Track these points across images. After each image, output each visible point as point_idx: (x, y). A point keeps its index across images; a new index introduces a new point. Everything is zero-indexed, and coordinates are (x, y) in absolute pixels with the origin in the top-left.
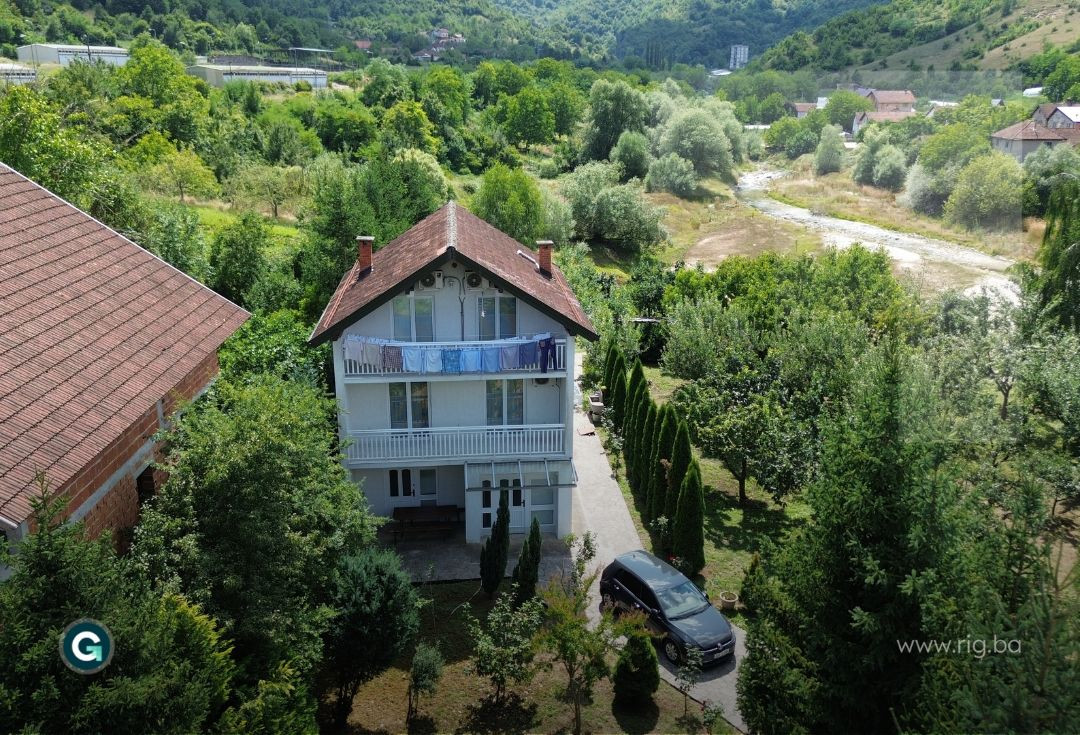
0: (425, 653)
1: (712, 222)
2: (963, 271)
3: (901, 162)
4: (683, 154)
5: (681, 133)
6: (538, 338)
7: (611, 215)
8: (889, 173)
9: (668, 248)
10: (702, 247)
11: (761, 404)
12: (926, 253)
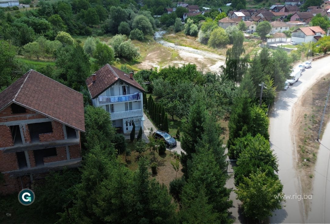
0: (128, 150)
1: (150, 49)
2: (213, 60)
3: (197, 29)
4: (139, 29)
5: (138, 23)
6: (136, 93)
7: (125, 50)
8: (194, 32)
9: (140, 58)
10: (148, 57)
11: (175, 101)
12: (204, 55)
